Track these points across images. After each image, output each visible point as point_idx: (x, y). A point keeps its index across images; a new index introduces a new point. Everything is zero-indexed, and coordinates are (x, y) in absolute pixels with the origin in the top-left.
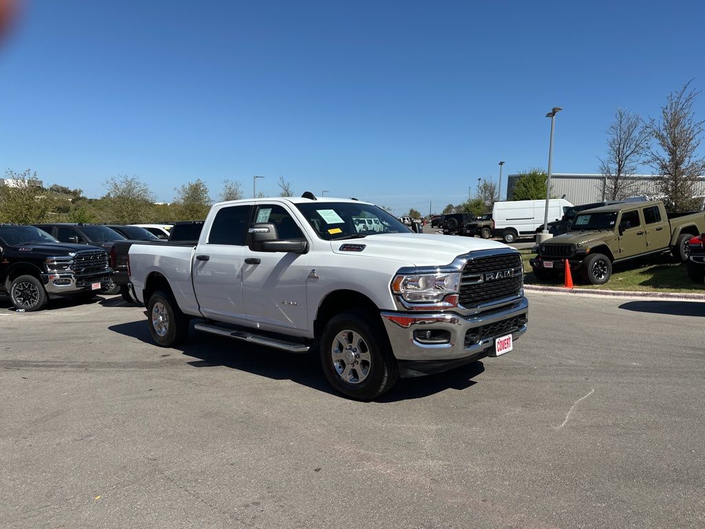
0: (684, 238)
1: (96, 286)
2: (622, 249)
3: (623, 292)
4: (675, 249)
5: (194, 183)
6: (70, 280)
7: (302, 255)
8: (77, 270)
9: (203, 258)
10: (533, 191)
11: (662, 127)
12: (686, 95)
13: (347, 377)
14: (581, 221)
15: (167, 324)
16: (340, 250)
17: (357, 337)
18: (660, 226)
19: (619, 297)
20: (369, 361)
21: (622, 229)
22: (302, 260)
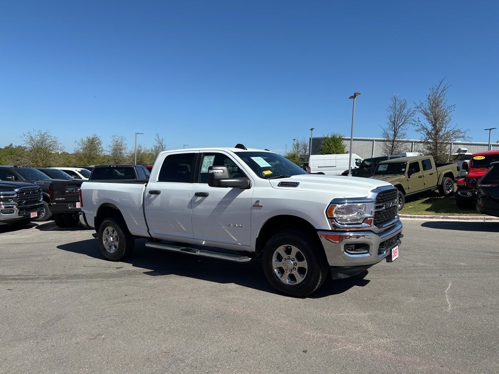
0: (446, 180)
1: (34, 215)
2: (410, 187)
3: (417, 216)
4: (440, 187)
5: (91, 137)
6: (14, 210)
7: (246, 190)
8: (19, 202)
9: (156, 193)
10: (334, 149)
11: (427, 108)
12: (441, 88)
13: (286, 281)
14: (381, 168)
15: (117, 244)
16: (278, 186)
17: (295, 250)
18: (432, 172)
19: (414, 219)
20: (306, 267)
21: (410, 173)
22: (245, 194)
